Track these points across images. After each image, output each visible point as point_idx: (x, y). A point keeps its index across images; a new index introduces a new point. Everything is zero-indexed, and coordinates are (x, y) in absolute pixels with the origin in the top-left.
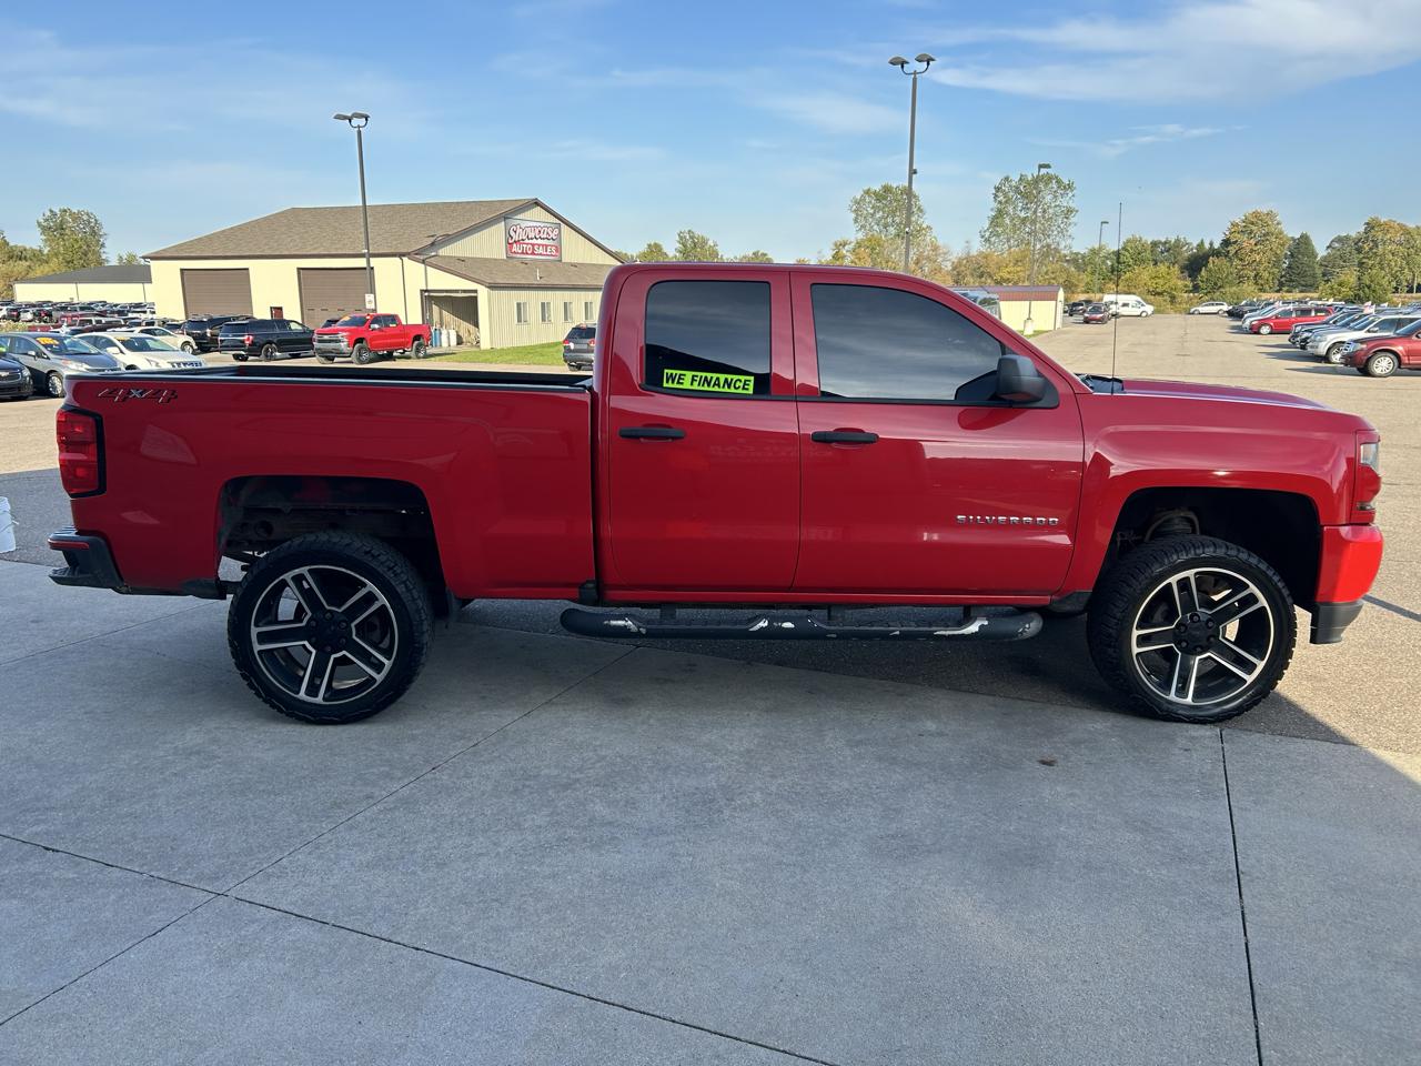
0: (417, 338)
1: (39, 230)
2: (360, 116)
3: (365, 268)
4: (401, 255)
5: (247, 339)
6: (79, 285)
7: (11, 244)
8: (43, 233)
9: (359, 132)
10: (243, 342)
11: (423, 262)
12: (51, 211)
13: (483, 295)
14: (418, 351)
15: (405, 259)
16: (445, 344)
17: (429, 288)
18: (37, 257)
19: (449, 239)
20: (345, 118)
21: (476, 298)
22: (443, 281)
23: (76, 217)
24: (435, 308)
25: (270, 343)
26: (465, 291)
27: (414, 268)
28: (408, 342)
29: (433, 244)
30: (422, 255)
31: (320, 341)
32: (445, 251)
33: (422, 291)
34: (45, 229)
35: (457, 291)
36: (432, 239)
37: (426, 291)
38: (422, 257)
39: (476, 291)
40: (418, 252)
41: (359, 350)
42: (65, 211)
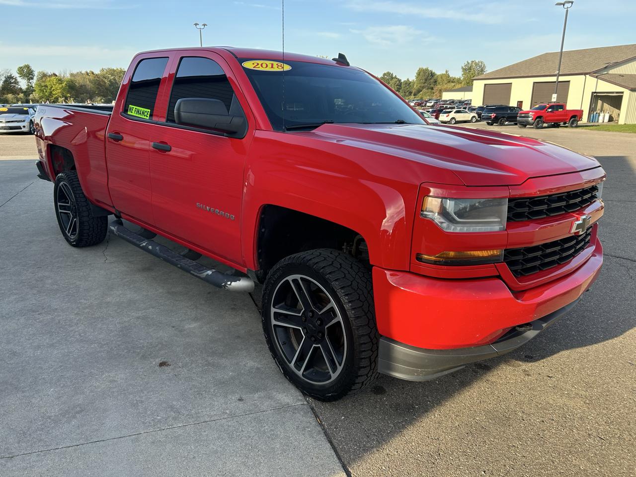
0: (574, 116)
1: (461, 70)
2: (569, 2)
3: (555, 82)
4: (585, 74)
5: (493, 115)
6: (466, 93)
7: (451, 76)
8: (463, 71)
9: (567, 11)
10: (491, 116)
11: (597, 77)
12: (468, 62)
13: (627, 93)
14: (572, 123)
15: (587, 76)
16: (601, 120)
17: (597, 91)
18: (459, 81)
19: (617, 64)
20: (561, 4)
21: (622, 96)
22: (605, 87)
23: (476, 64)
24: (600, 102)
25: (504, 117)
26: (617, 93)
27: (590, 80)
28: (567, 119)
29: (606, 68)
30: (597, 74)
31: (520, 117)
32: (612, 72)
33: (593, 93)
34: (464, 70)
35: (613, 93)
36: (607, 65)
37: (595, 93)
38: (596, 75)
39: (623, 93)
40: (595, 72)
41: (538, 122)
42: (473, 62)
